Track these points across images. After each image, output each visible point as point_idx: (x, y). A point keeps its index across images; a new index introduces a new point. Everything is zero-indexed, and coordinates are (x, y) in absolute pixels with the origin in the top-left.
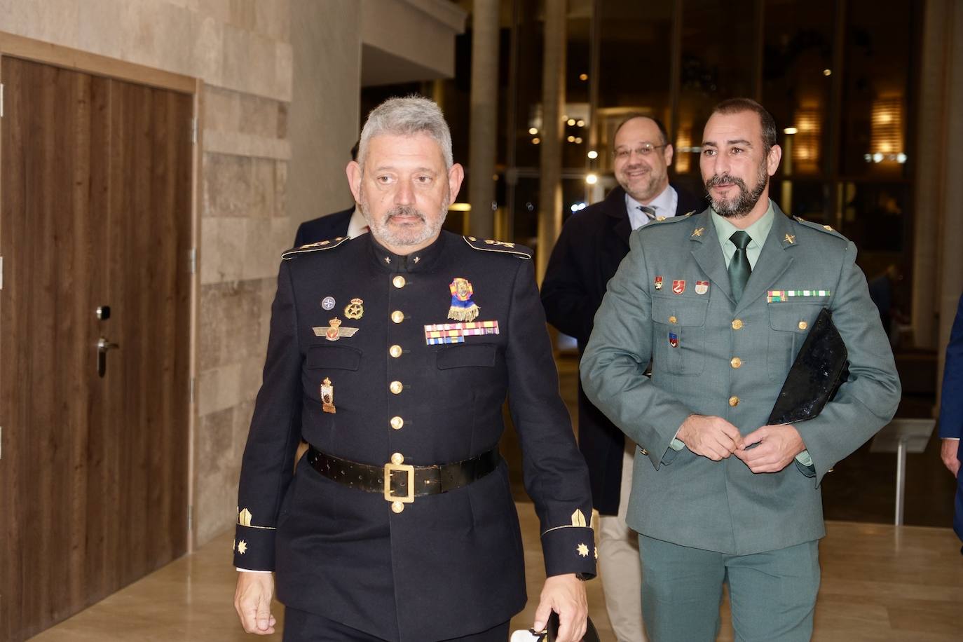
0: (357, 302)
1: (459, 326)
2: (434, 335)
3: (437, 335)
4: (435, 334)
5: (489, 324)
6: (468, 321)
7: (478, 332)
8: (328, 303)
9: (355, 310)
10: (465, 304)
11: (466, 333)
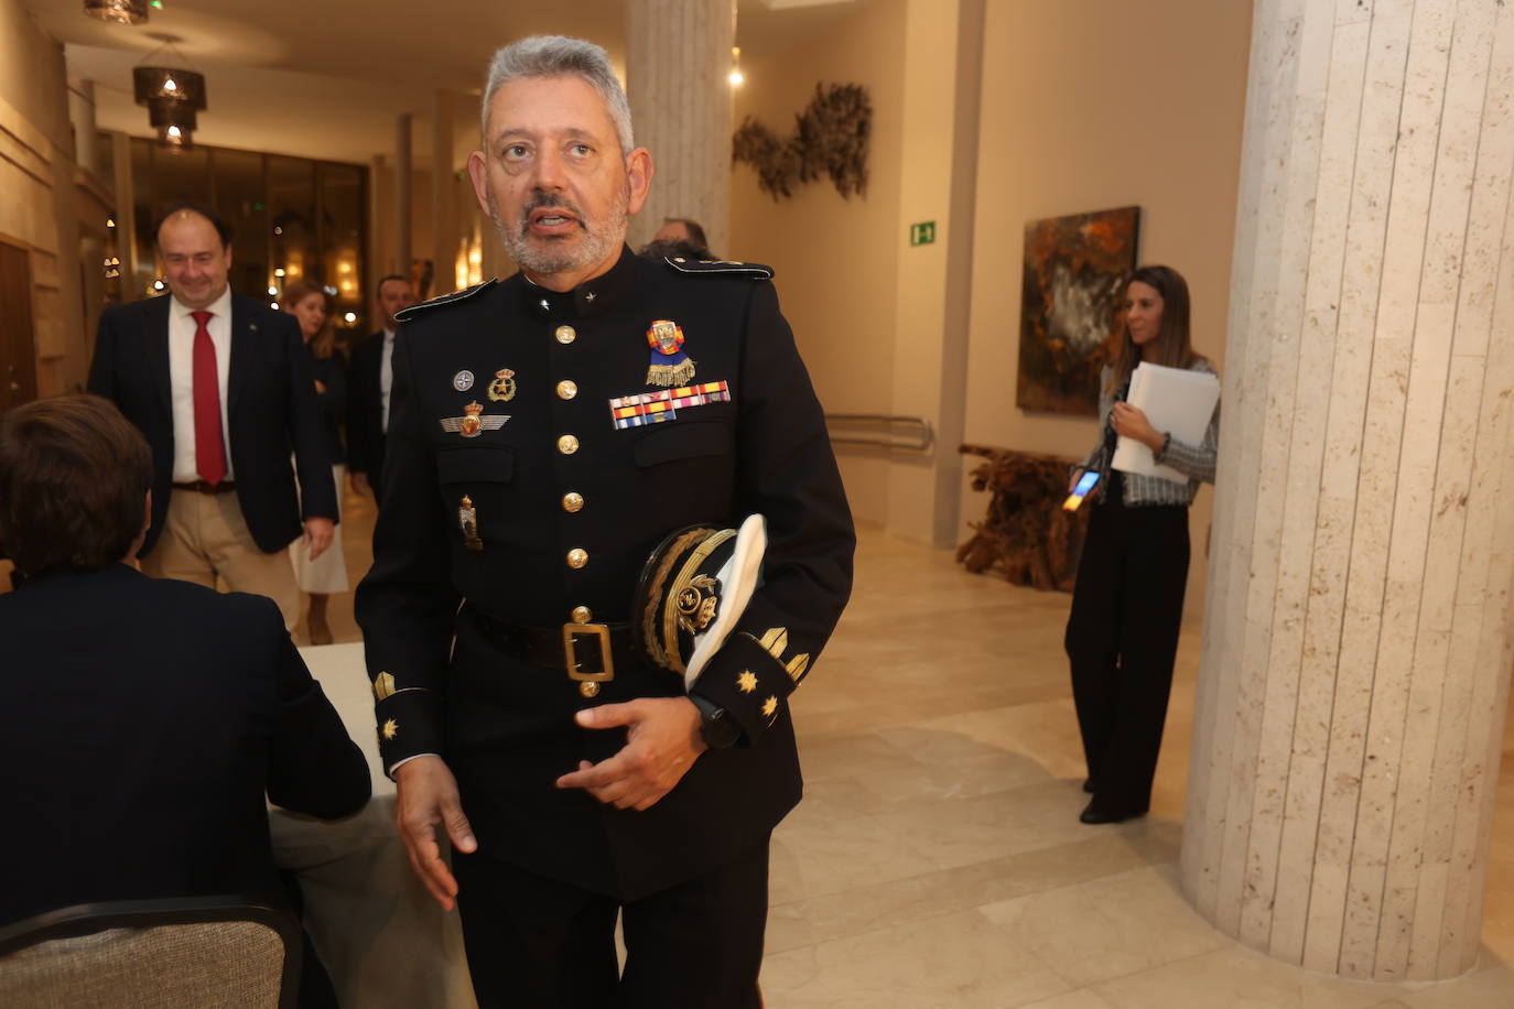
0: (506, 374)
1: (665, 395)
2: (625, 413)
3: (630, 412)
4: (627, 410)
5: (712, 387)
6: (679, 387)
7: (695, 401)
8: (464, 381)
9: (504, 384)
10: (674, 359)
11: (677, 404)
